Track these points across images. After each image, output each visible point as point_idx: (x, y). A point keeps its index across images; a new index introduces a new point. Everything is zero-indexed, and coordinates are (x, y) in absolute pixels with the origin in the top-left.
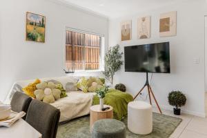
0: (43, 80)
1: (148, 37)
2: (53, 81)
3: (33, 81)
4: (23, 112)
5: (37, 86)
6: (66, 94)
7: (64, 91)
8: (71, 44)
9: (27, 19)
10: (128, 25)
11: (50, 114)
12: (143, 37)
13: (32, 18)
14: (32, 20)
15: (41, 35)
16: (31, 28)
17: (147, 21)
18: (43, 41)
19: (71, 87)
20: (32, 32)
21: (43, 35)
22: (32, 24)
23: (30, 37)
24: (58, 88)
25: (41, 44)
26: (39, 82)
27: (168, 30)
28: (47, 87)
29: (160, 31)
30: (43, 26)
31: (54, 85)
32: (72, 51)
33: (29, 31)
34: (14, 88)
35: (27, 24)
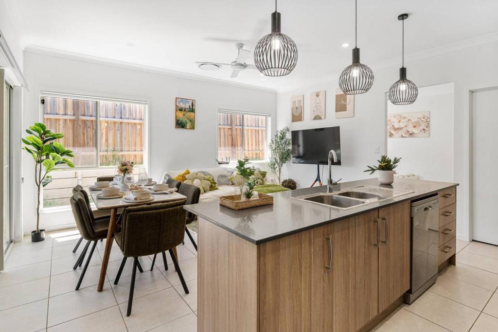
0: (192, 171)
1: (323, 117)
2: (203, 172)
3: (183, 172)
4: (176, 188)
5: (187, 176)
6: (217, 186)
7: (215, 183)
8: (231, 125)
9: (176, 106)
10: (300, 101)
11: (193, 191)
12: (317, 118)
13: (181, 103)
14: (182, 105)
15: (191, 121)
16: (180, 114)
17: (322, 96)
18: (193, 128)
19: (223, 180)
20: (181, 119)
21: (192, 121)
22: (181, 110)
23: (180, 125)
24: (208, 180)
25: (191, 131)
26: (188, 173)
27: (345, 110)
28: (197, 178)
29: (336, 111)
30: (193, 110)
31: (205, 176)
32: (232, 135)
33: (178, 118)
34: (165, 178)
35: (176, 110)
